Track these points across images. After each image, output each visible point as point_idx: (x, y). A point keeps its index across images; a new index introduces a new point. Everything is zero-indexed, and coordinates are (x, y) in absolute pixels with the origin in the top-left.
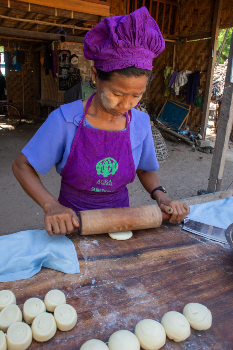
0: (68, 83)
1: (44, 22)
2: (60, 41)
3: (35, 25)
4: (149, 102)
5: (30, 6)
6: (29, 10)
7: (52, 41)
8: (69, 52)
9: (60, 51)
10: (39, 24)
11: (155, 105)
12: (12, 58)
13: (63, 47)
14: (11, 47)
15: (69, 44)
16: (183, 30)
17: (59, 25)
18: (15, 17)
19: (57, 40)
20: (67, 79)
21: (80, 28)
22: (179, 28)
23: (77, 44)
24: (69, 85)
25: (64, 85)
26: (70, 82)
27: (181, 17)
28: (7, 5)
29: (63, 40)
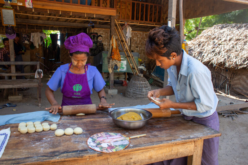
0: (96, 52)
1: (81, 19)
2: (91, 28)
3: (76, 20)
4: (148, 63)
5: (71, 13)
6: (71, 15)
7: (87, 28)
8: (97, 34)
9: (92, 33)
10: (78, 20)
11: (151, 64)
12: (65, 37)
13: (93, 31)
14: (64, 31)
15: (96, 29)
16: (165, 20)
17: (89, 20)
18: (65, 17)
19: (90, 27)
20: (95, 49)
21: (102, 21)
22: (163, 18)
23: (102, 29)
24: (97, 53)
25: (94, 53)
26: (97, 52)
27: (164, 12)
28: (59, 13)
29: (93, 27)
